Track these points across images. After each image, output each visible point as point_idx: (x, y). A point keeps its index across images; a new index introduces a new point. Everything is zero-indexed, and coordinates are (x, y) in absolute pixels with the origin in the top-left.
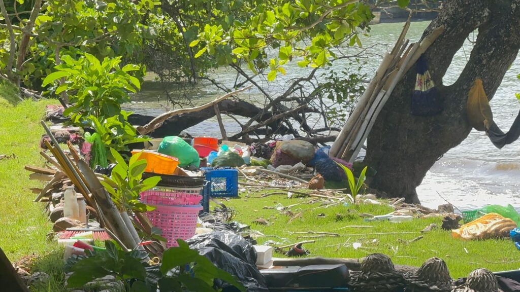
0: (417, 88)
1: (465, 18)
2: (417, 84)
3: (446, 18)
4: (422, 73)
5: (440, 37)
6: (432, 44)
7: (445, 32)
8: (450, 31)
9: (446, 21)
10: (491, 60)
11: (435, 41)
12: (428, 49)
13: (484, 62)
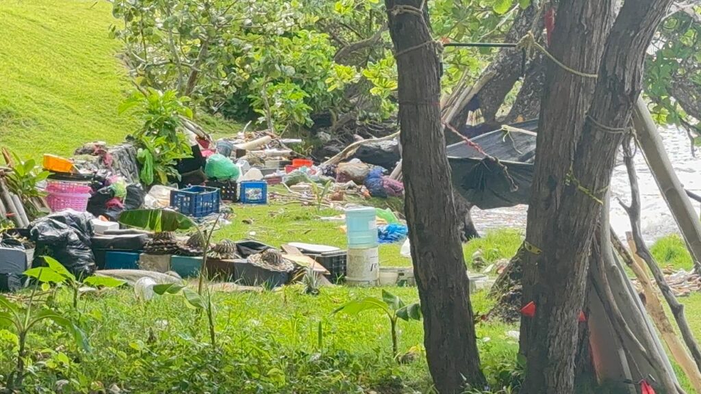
0: (468, 123)
1: (512, 65)
2: (468, 119)
3: (496, 65)
4: (473, 111)
5: (490, 81)
6: (484, 87)
7: (495, 77)
8: (499, 75)
9: (496, 67)
10: (531, 101)
11: (486, 85)
12: (481, 90)
13: (526, 102)
